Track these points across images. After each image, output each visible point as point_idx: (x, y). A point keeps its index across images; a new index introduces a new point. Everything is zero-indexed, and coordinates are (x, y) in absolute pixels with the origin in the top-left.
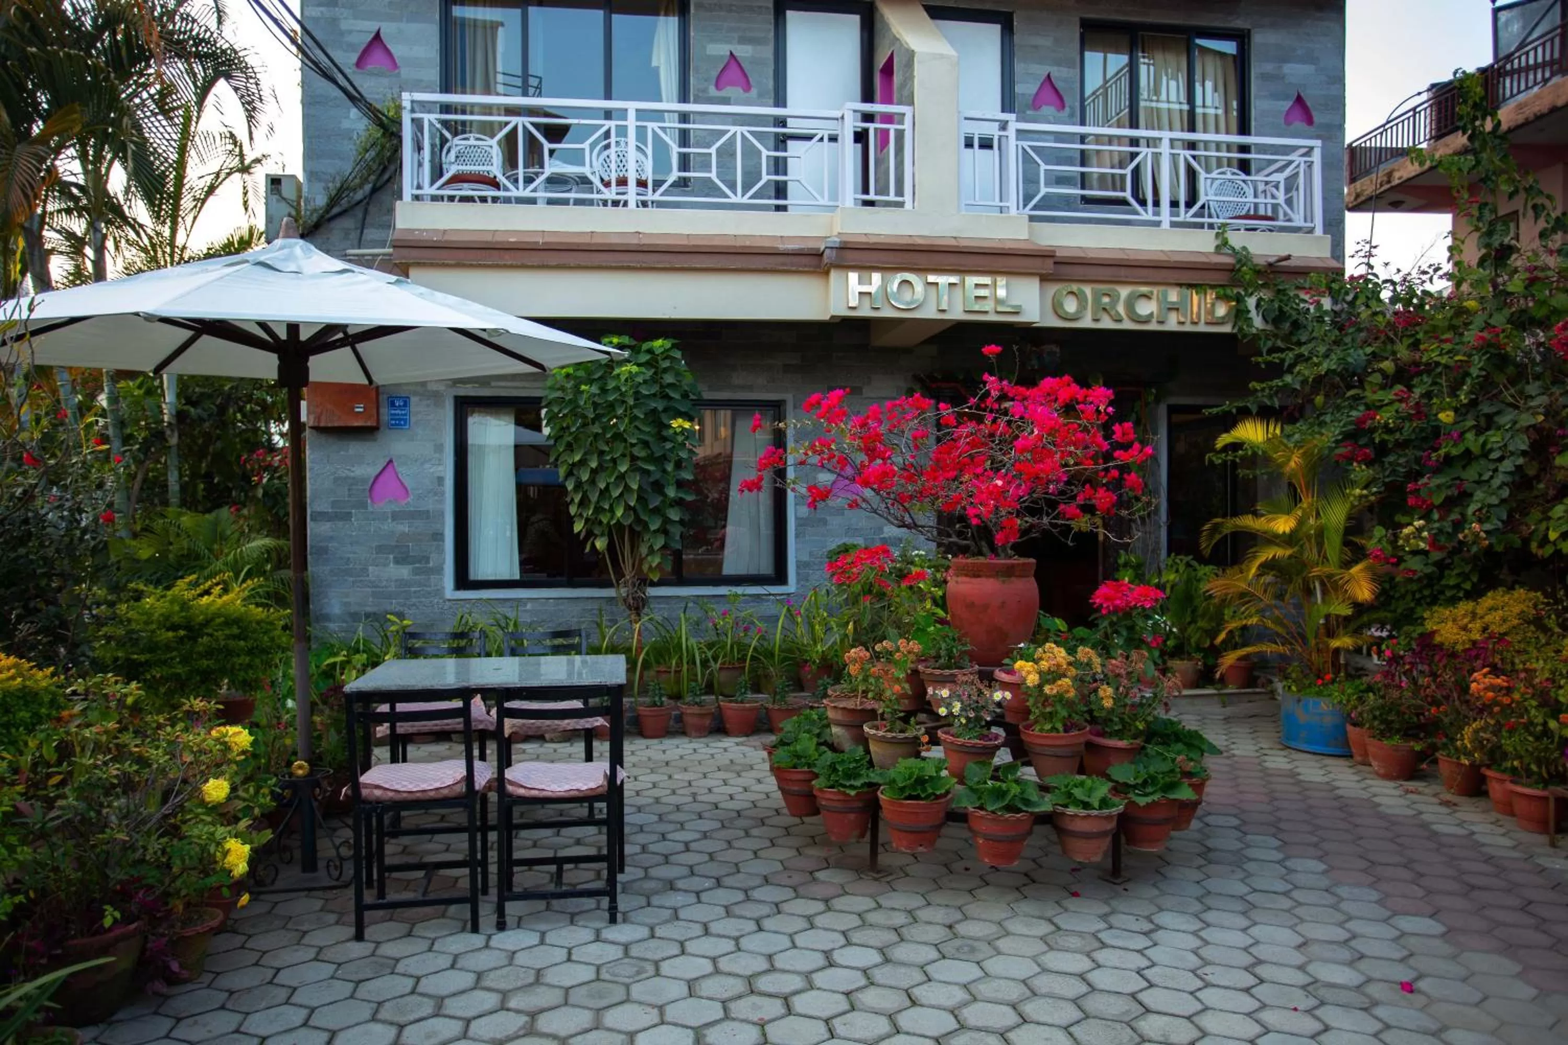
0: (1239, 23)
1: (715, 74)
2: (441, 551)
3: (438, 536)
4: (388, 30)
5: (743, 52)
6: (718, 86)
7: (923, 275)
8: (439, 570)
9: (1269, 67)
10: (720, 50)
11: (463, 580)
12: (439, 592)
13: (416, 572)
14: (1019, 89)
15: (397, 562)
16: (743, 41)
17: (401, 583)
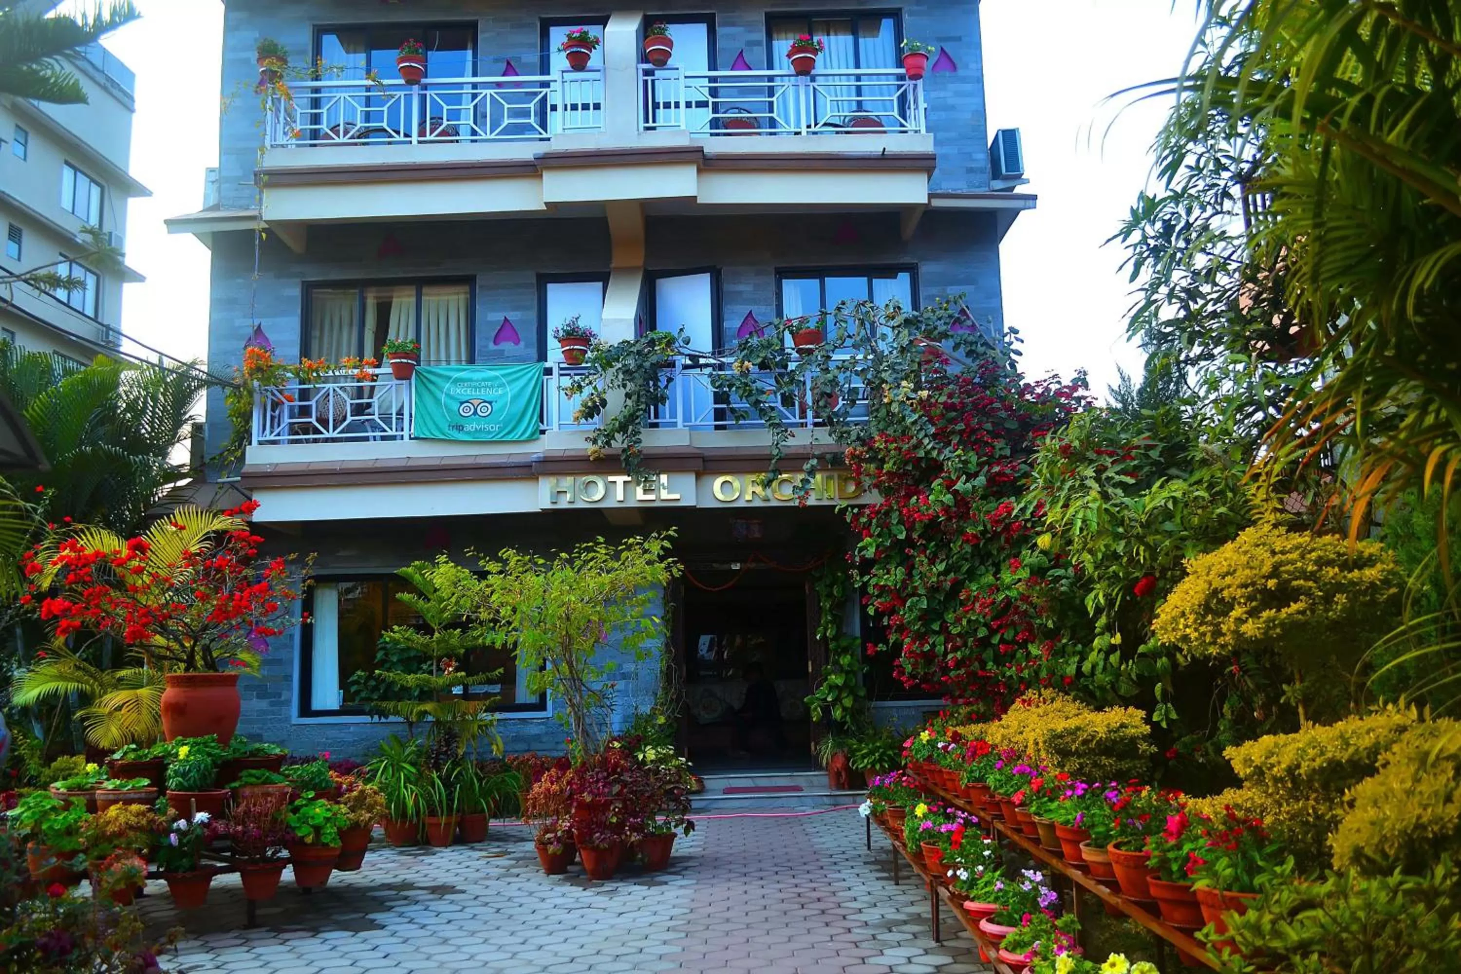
0: (907, 260)
1: (493, 334)
2: (290, 689)
3: (288, 678)
4: (266, 323)
5: (513, 316)
6: (496, 342)
7: (604, 477)
8: (288, 702)
9: (934, 291)
10: (498, 317)
11: (306, 709)
12: (288, 719)
13: (272, 704)
14: (726, 325)
15: (259, 697)
16: (516, 308)
17: (263, 712)
